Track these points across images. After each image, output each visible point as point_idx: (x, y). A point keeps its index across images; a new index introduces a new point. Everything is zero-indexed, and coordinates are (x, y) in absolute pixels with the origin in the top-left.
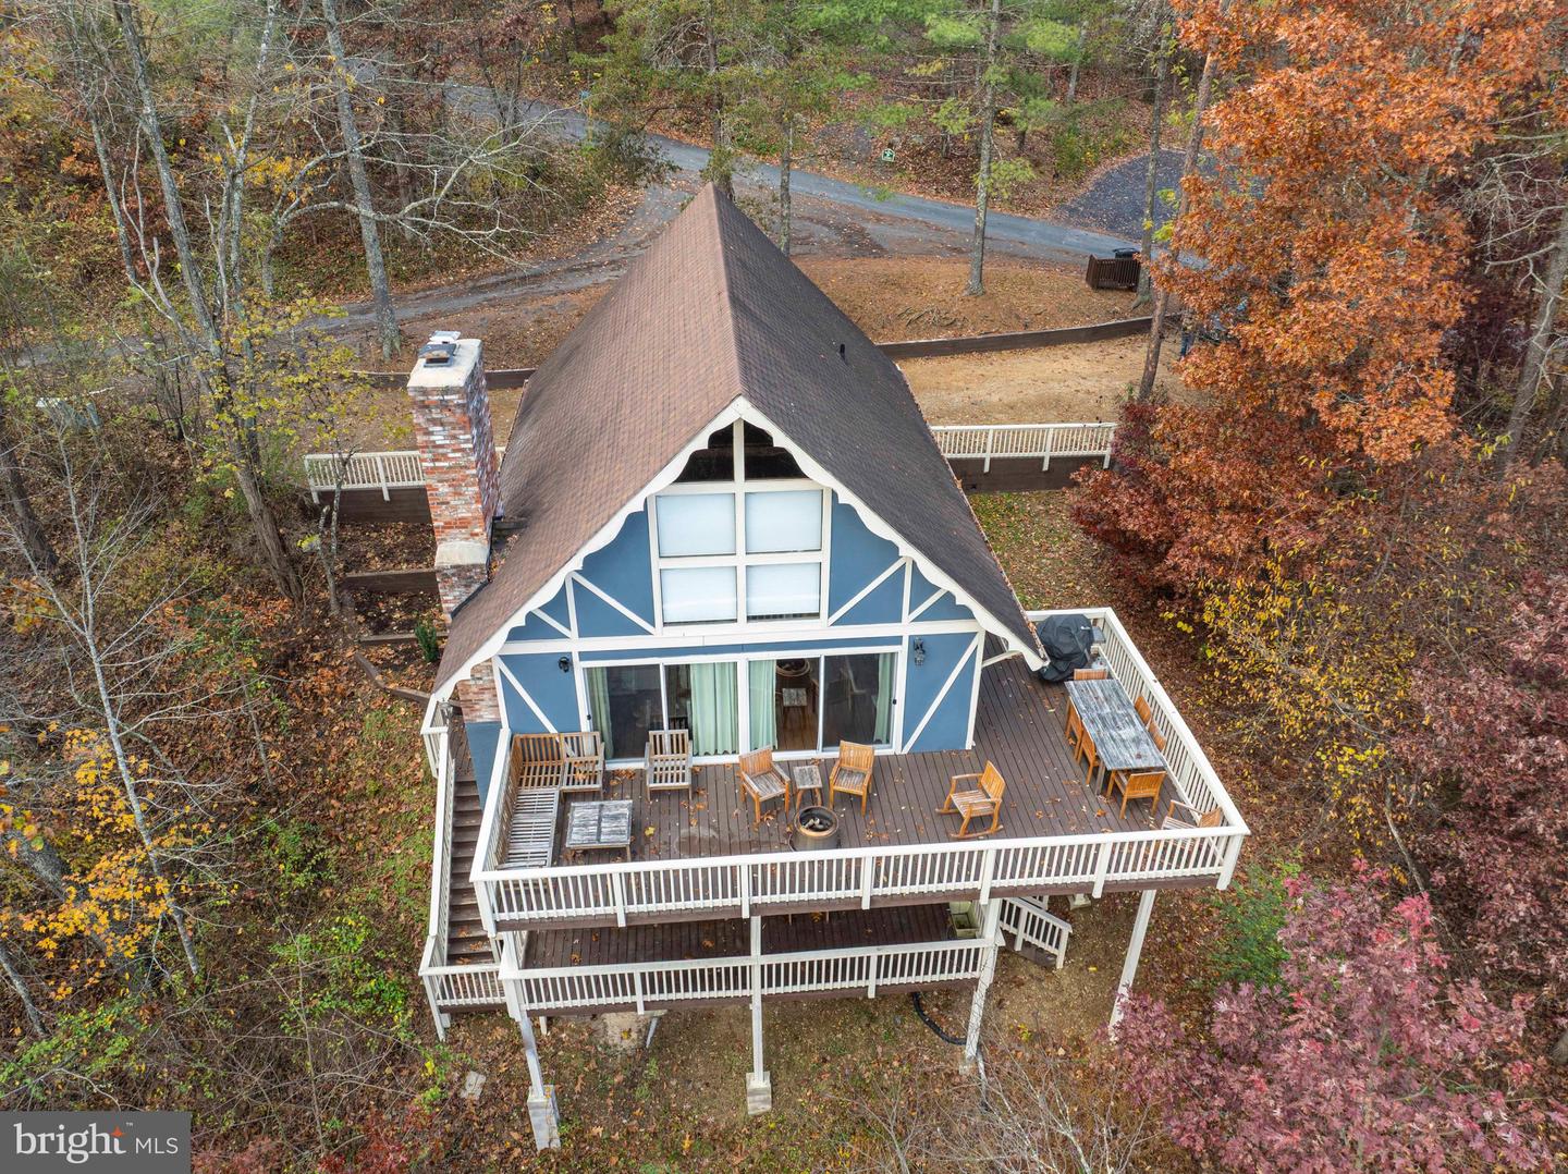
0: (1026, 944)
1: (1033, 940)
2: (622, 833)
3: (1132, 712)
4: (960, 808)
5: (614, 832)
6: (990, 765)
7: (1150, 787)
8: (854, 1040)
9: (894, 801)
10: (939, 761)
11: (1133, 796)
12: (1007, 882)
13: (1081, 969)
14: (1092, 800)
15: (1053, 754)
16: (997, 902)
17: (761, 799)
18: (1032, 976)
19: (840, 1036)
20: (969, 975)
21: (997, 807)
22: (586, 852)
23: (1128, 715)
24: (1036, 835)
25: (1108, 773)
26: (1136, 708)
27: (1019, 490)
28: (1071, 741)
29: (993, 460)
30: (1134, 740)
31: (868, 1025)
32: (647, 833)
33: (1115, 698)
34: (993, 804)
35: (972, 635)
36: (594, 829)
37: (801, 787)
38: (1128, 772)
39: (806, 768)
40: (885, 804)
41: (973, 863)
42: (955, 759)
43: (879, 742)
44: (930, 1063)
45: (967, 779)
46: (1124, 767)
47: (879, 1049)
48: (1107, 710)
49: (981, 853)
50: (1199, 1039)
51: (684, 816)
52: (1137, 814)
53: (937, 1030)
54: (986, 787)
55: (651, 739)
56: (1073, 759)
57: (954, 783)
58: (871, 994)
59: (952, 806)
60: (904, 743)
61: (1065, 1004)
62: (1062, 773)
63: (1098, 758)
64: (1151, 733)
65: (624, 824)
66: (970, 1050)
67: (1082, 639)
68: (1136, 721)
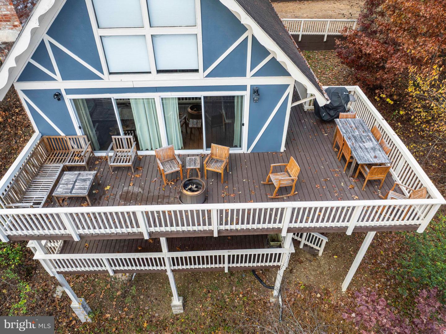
0: (305, 245)
1: (309, 244)
2: (84, 189)
3: (370, 134)
4: (274, 182)
5: (81, 188)
6: (292, 158)
7: (381, 174)
8: (223, 284)
9: (240, 177)
10: (266, 157)
11: (370, 179)
12: (298, 225)
13: (330, 256)
14: (347, 180)
15: (326, 156)
16: (291, 235)
17: (166, 173)
18: (307, 259)
19: (216, 281)
20: (276, 264)
21: (295, 182)
22: (71, 198)
23: (368, 136)
24: (316, 200)
25: (357, 165)
26: (372, 132)
27: (314, 50)
28: (336, 150)
29: (303, 36)
30: (372, 149)
31: (230, 277)
32: (106, 189)
33: (361, 127)
34: (293, 180)
35: (287, 86)
36: (70, 186)
37: (188, 167)
38: (370, 166)
39: (193, 157)
40: (235, 178)
41: (279, 214)
42: (275, 156)
43: (236, 146)
44: (257, 297)
45: (280, 166)
46: (368, 162)
47: (234, 288)
48: (357, 133)
49: (283, 209)
50: (385, 293)
51: (128, 180)
52: (371, 188)
53: (261, 281)
54: (289, 171)
55: (114, 140)
56: (336, 158)
57: (272, 168)
58: (226, 271)
59: (270, 180)
60: (248, 148)
61: (321, 273)
62: (330, 165)
63: (352, 157)
64: (381, 145)
65: (88, 184)
66: (275, 293)
67: (344, 99)
68: (372, 139)
